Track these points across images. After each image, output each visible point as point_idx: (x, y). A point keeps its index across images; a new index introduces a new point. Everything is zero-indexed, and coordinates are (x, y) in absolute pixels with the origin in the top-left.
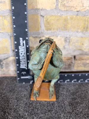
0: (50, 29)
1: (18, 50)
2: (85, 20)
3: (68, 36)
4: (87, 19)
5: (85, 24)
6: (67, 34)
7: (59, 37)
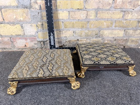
0: (67, 28)
1: (50, 37)
2: (82, 23)
3: (75, 30)
4: (83, 23)
5: (82, 25)
6: (74, 30)
7: (70, 31)
